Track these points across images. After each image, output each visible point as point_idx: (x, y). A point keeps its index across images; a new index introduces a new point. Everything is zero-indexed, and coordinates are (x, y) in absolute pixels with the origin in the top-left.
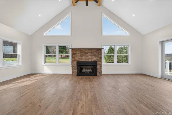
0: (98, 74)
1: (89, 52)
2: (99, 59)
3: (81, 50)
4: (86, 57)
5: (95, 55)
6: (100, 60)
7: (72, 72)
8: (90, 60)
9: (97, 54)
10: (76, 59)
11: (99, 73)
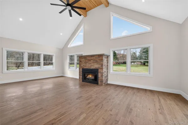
0: (99, 83)
1: (92, 59)
2: (100, 66)
3: (85, 57)
4: (89, 64)
5: (96, 62)
6: (101, 68)
7: (79, 77)
8: (92, 68)
9: (98, 61)
10: (82, 66)
11: (101, 82)
